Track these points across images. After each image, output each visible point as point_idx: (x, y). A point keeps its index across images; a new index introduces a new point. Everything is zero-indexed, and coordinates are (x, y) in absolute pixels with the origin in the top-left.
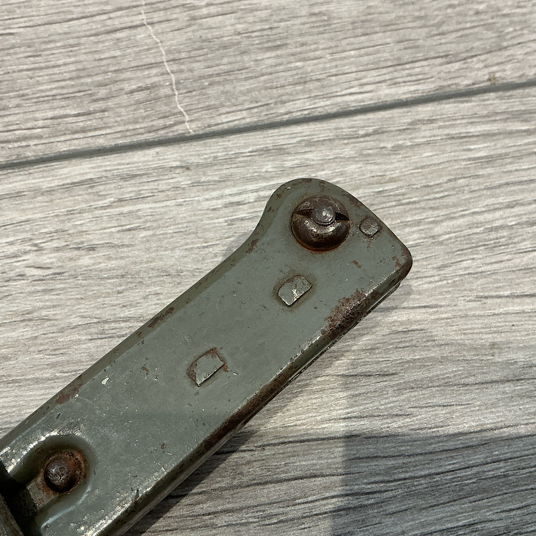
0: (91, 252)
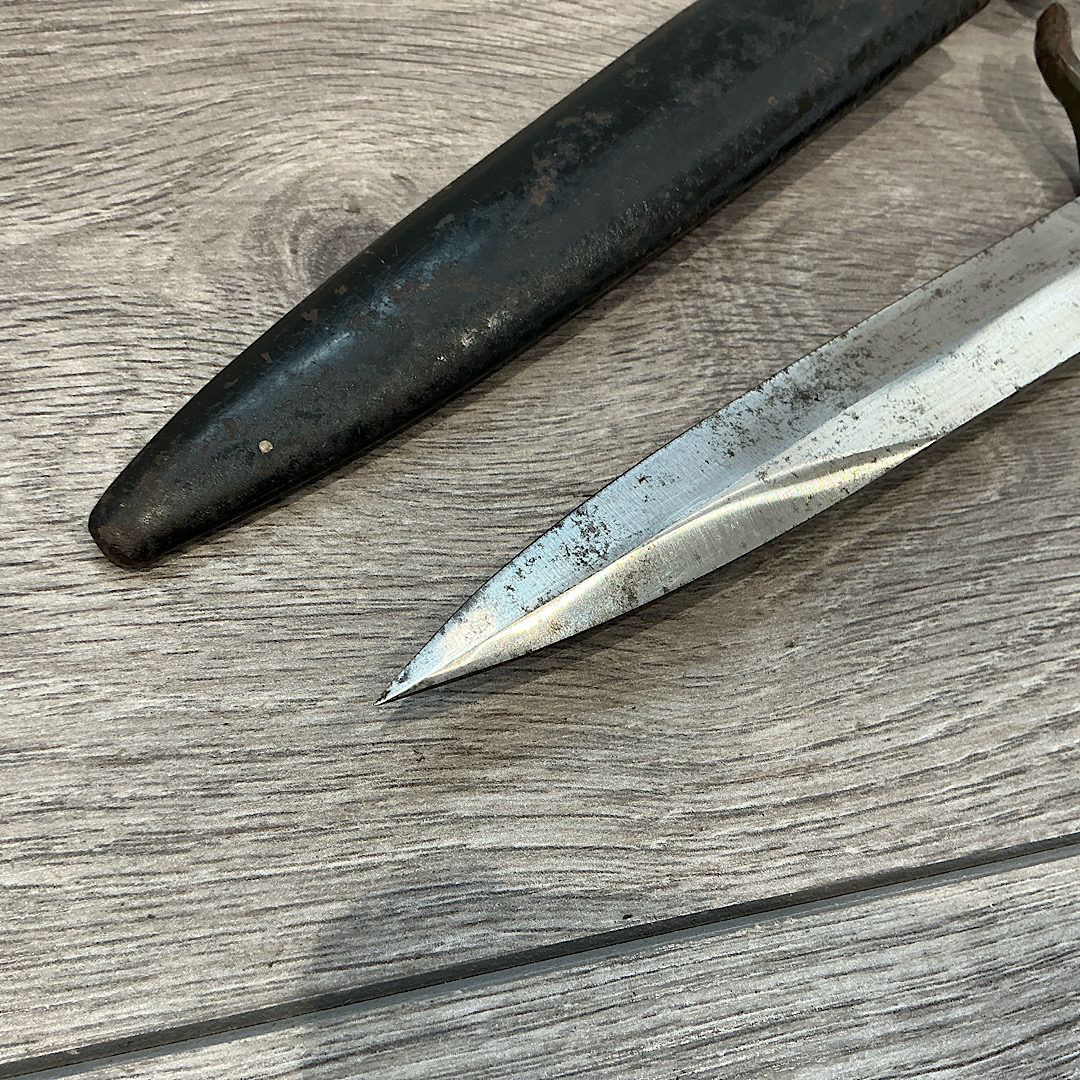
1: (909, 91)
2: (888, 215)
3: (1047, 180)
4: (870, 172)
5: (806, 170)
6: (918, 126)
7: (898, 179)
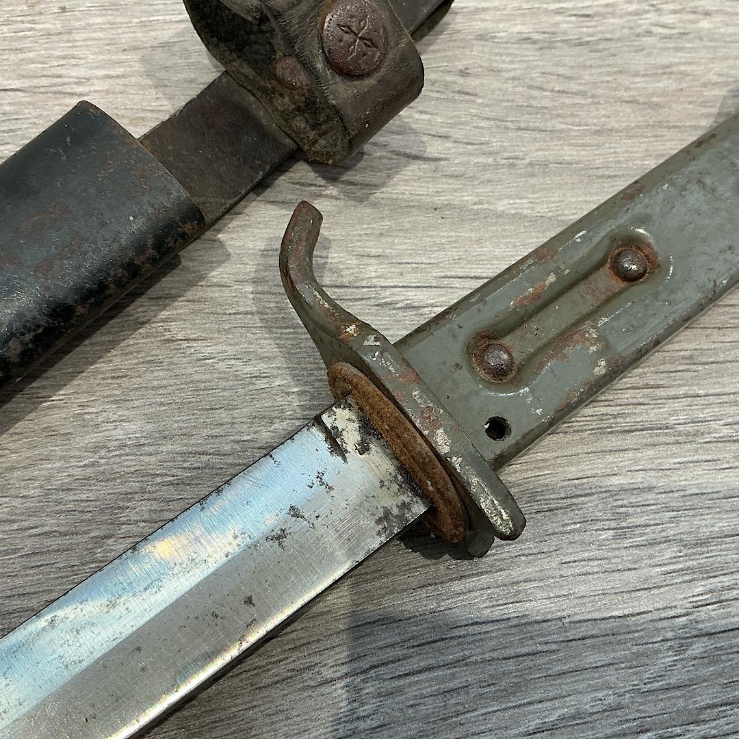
0: (708, 17)
1: (168, 298)
2: (103, 461)
3: (306, 383)
4: (93, 410)
5: (17, 420)
6: (168, 341)
7: (125, 413)
